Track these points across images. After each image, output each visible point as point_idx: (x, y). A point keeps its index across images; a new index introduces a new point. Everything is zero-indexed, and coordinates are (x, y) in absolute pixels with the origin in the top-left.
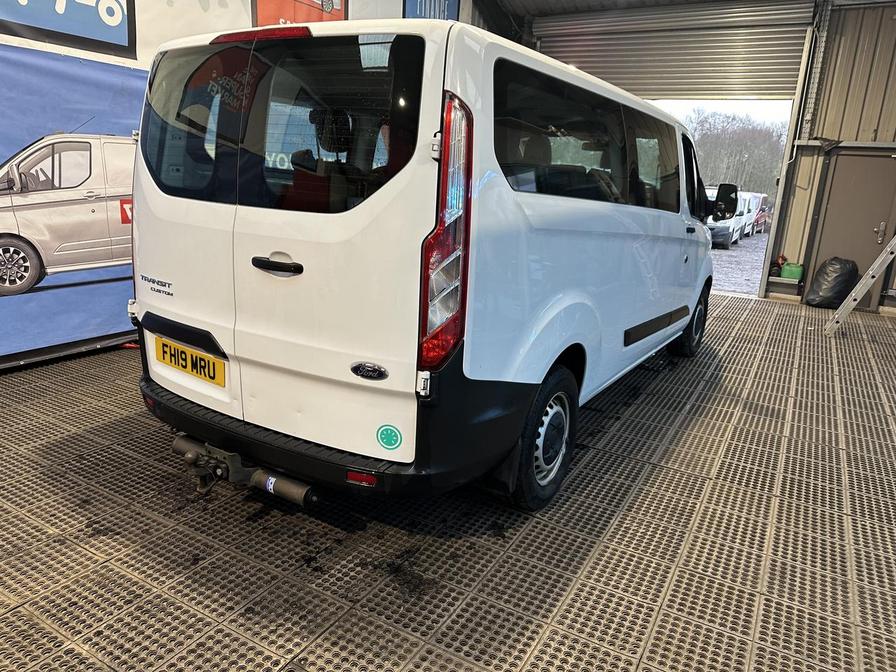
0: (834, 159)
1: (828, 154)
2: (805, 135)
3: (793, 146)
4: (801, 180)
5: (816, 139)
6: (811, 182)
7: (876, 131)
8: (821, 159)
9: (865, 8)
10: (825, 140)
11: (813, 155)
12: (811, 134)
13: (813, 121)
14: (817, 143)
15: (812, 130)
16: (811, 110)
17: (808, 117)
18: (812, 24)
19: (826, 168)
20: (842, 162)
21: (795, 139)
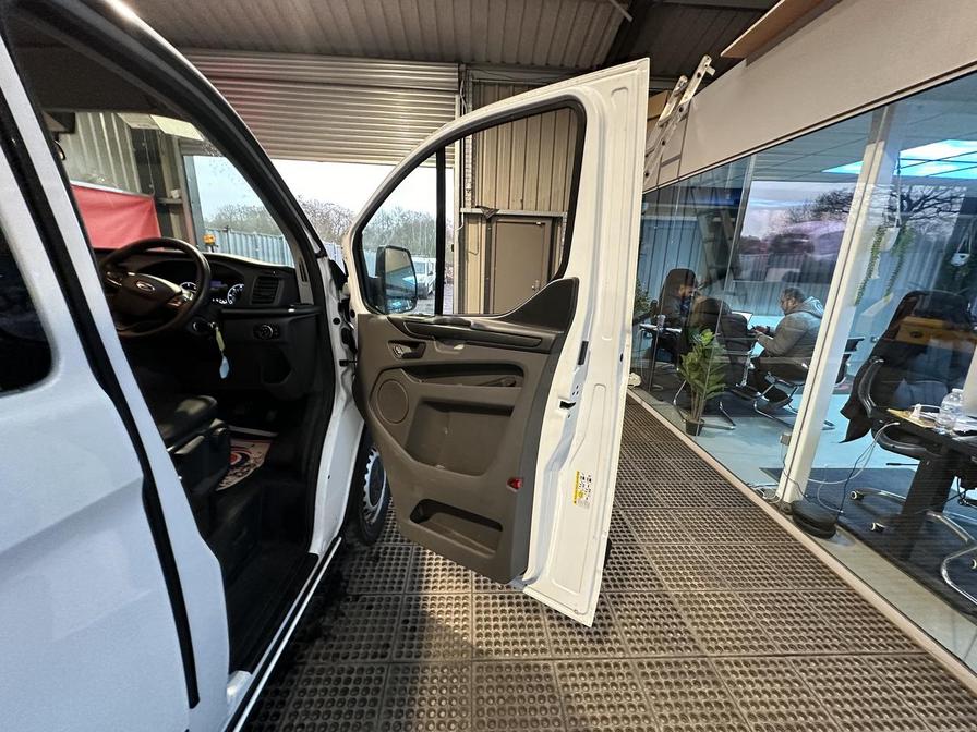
0: (494, 226)
1: (489, 221)
2: (469, 204)
3: (460, 214)
4: (471, 246)
5: (477, 207)
6: (479, 248)
7: (522, 201)
8: (484, 226)
9: (500, 84)
10: (485, 208)
11: (477, 223)
12: (473, 204)
13: (473, 190)
14: (479, 211)
15: (473, 199)
16: (470, 180)
17: (468, 186)
18: (458, 92)
19: (489, 233)
20: (502, 229)
21: (460, 207)
